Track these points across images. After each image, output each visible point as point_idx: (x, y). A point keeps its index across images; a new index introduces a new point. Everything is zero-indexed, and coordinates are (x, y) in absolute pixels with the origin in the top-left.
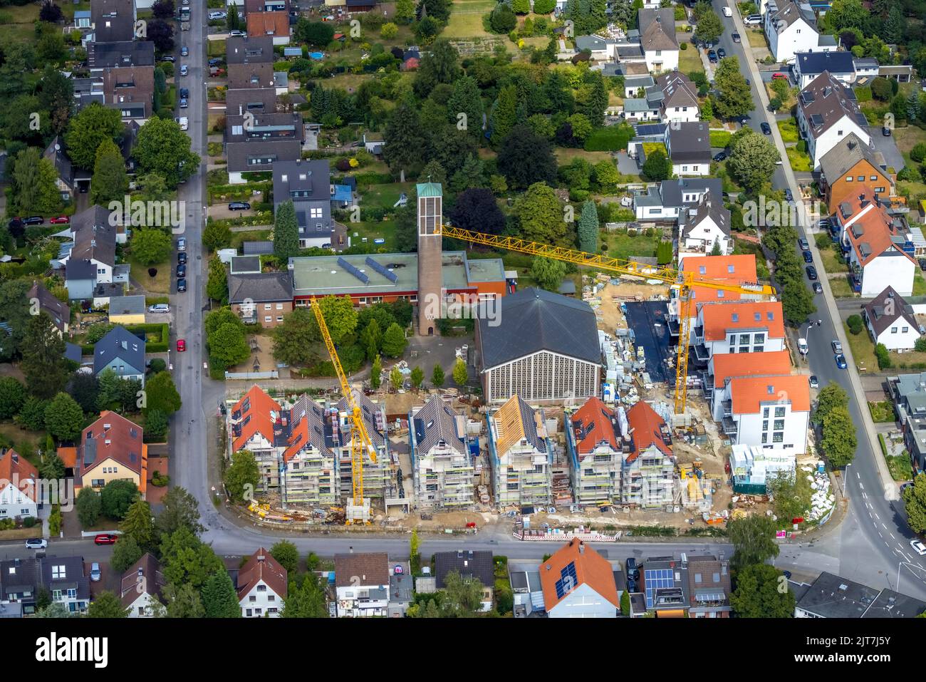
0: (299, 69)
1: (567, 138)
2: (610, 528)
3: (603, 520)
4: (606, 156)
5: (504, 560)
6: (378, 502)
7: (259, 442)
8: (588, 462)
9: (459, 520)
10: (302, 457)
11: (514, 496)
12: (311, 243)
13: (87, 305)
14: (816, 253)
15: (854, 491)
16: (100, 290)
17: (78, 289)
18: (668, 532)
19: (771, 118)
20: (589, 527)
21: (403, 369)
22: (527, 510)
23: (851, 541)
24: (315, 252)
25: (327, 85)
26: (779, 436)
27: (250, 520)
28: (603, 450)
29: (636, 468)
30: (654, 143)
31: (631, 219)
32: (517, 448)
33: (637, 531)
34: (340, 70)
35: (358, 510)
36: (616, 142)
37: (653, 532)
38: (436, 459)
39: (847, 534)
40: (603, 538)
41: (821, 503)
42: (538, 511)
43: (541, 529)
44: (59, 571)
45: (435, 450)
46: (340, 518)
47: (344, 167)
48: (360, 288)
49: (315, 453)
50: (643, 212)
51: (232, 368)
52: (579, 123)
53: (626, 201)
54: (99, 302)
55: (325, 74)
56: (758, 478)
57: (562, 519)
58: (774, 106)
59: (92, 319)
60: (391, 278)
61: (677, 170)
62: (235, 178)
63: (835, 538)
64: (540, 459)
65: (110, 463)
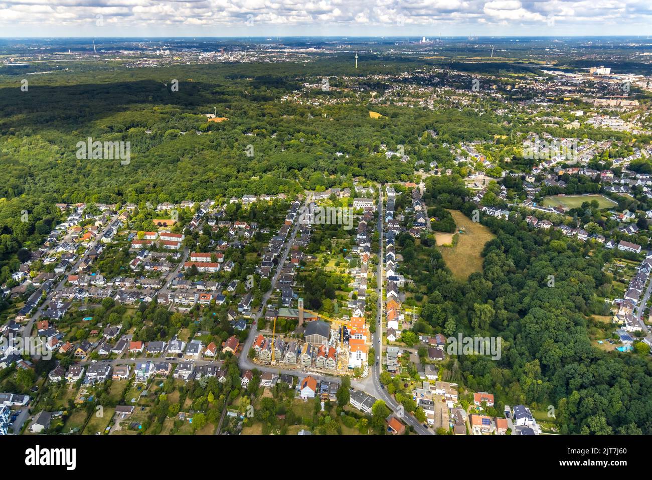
0: (298, 270)
1: (340, 289)
2: (321, 373)
3: (320, 371)
4: (347, 293)
5: (297, 377)
6: (278, 361)
7: (257, 347)
8: (318, 359)
9: (292, 367)
10: (264, 351)
11: (304, 363)
12: (286, 305)
13: (241, 313)
14: (381, 317)
15: (373, 371)
16: (244, 310)
17: (240, 310)
18: (332, 375)
19: (382, 288)
20: (317, 372)
21: (293, 333)
22: (306, 367)
23: (370, 382)
24: (286, 307)
25: (301, 274)
26: (360, 357)
27: (252, 362)
28: (321, 357)
29: (328, 361)
30: (356, 292)
31: (347, 307)
32: (304, 354)
33: (326, 374)
34: (305, 271)
35: (273, 363)
36: (349, 291)
37: (329, 375)
38: (290, 354)
39: (369, 381)
40: (319, 375)
41: (365, 373)
42: (308, 367)
43: (307, 371)
44: (209, 369)
45: (289, 352)
46: (270, 364)
47: (298, 290)
48: (291, 316)
49: (266, 350)
50: (349, 306)
51: (261, 329)
52: (343, 286)
53: (347, 303)
54: (243, 312)
55: (302, 271)
56: (352, 366)
57: (312, 370)
58: (383, 286)
59: (241, 316)
60: (296, 314)
61: (359, 298)
62: (278, 290)
63: (366, 381)
64: (309, 357)
65: (228, 347)
